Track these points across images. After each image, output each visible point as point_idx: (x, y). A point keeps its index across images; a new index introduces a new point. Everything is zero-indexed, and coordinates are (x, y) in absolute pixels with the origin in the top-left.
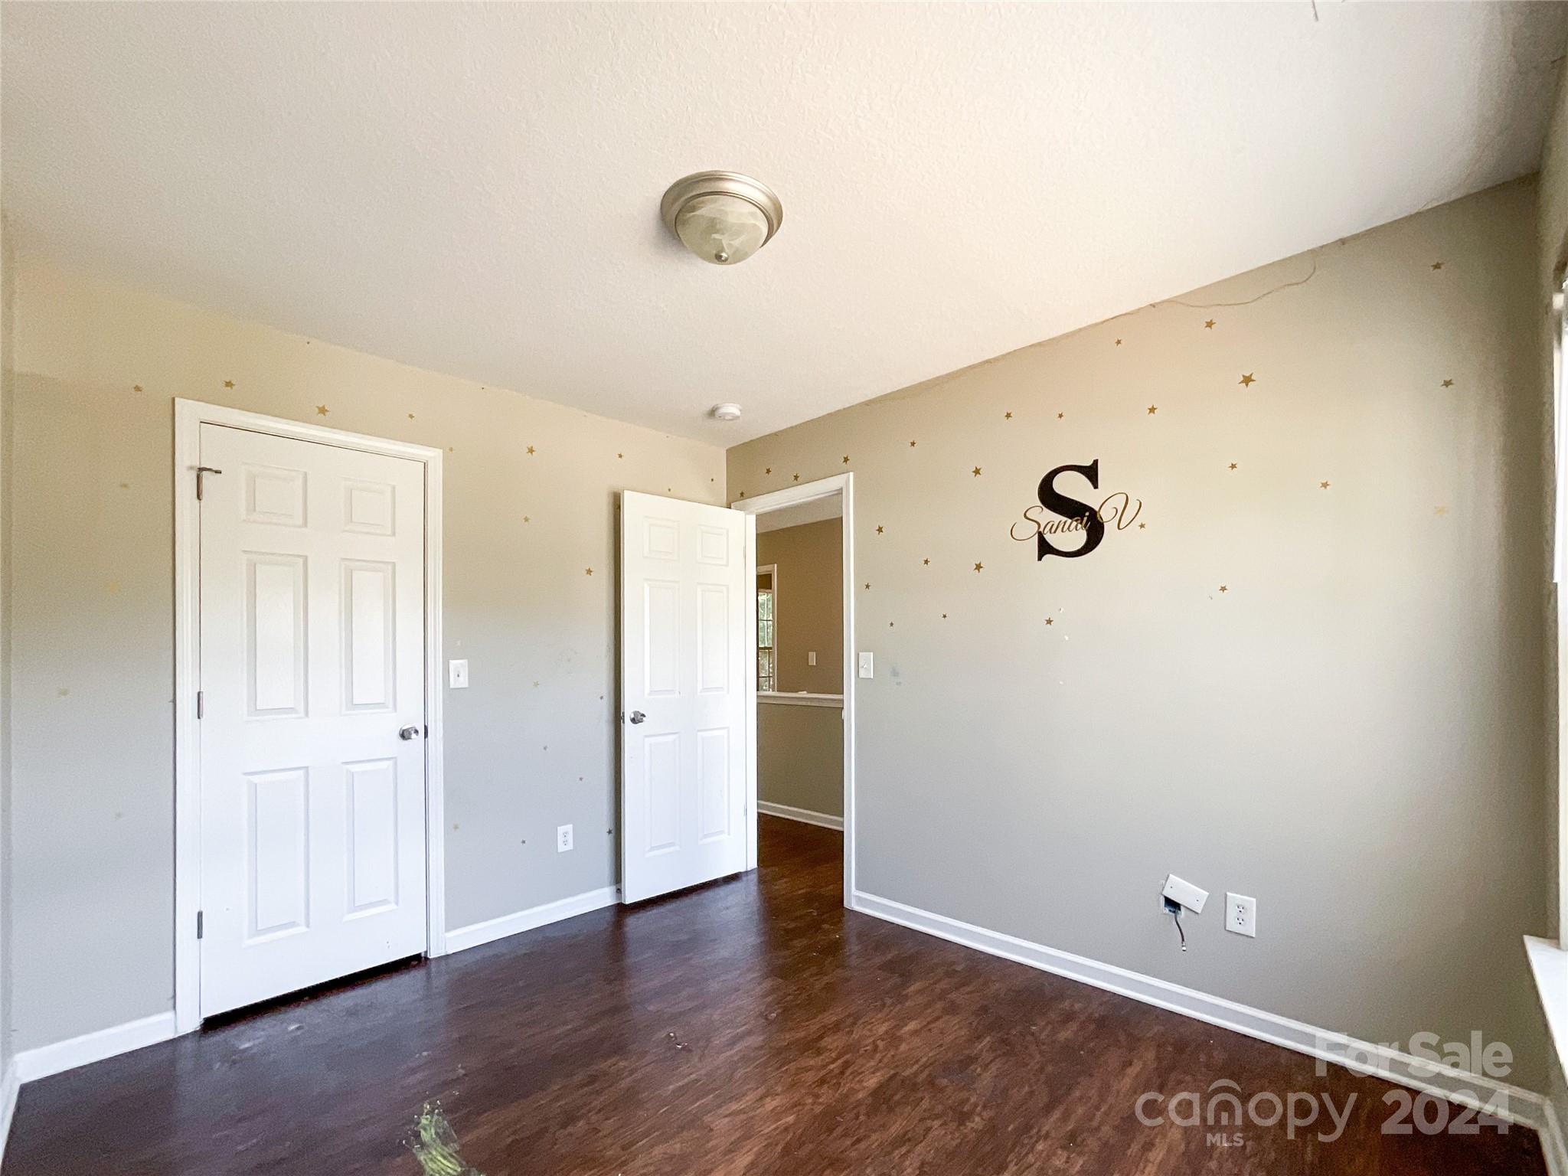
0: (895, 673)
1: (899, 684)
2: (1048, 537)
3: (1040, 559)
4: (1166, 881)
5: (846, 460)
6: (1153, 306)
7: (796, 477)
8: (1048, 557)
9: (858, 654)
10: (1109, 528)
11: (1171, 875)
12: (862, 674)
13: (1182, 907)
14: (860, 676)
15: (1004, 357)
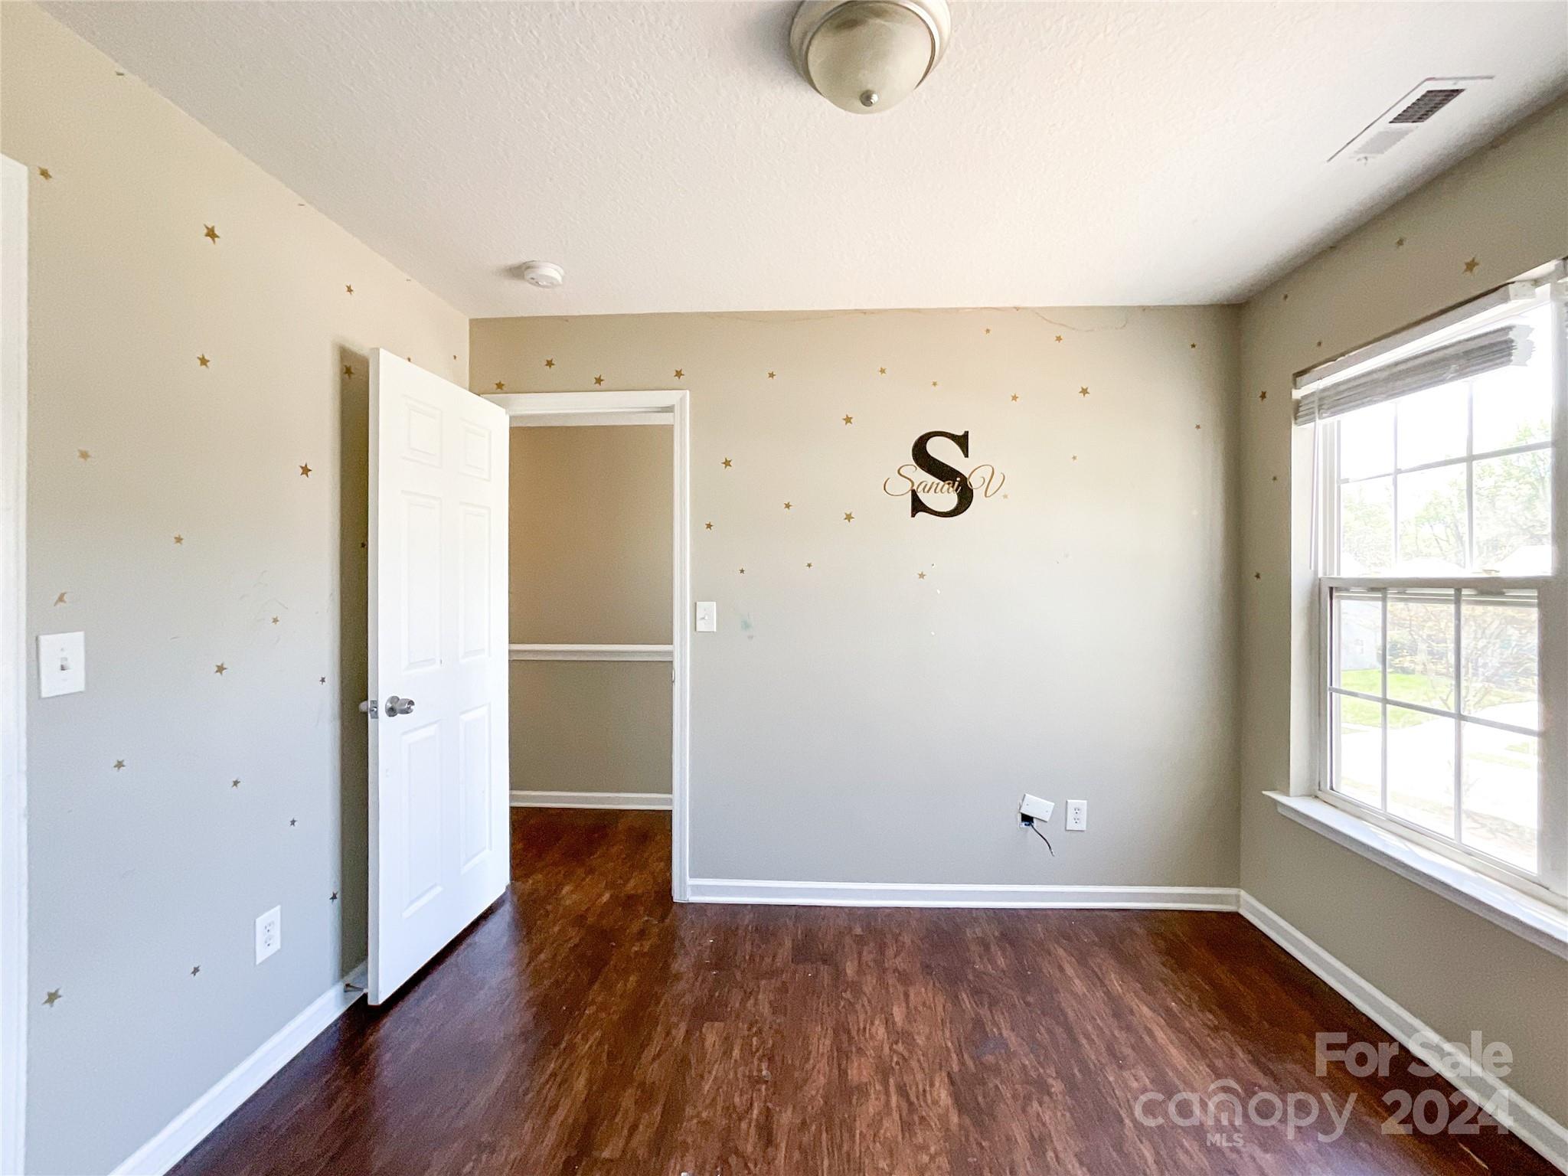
0: (746, 626)
1: (751, 637)
2: (921, 496)
3: (913, 516)
4: (1023, 800)
5: (679, 374)
6: (1017, 309)
7: (599, 381)
8: (921, 515)
9: (696, 604)
10: (978, 495)
11: (1027, 795)
12: (701, 626)
13: (1034, 820)
14: (698, 630)
15: (880, 311)
